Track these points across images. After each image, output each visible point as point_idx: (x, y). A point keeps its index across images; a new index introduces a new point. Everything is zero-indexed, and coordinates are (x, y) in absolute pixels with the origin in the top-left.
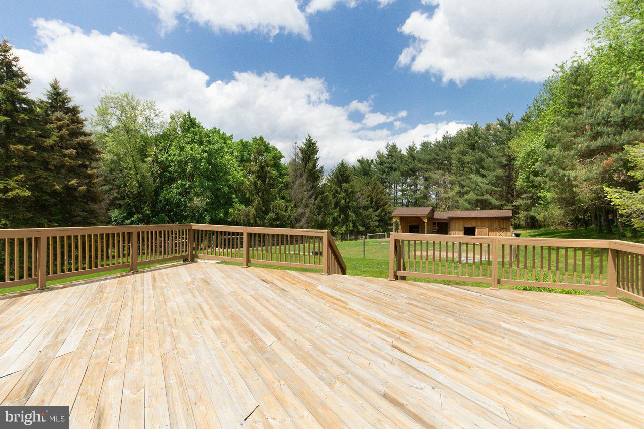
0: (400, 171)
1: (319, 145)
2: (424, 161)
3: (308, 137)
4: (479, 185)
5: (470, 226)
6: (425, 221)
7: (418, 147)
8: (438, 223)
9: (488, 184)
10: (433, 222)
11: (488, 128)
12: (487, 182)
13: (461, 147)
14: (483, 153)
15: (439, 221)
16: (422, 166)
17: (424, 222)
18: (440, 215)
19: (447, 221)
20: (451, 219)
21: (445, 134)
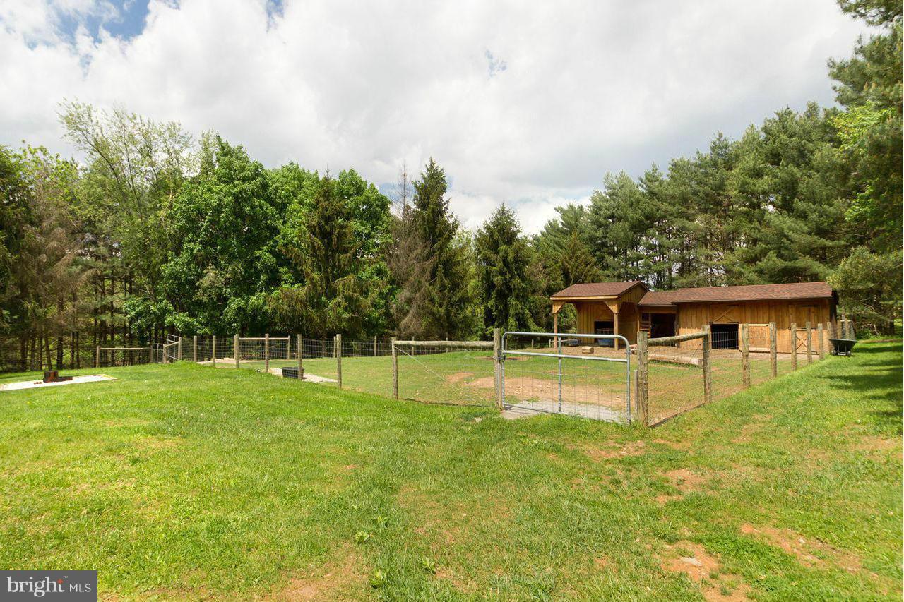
0: (627, 220)
1: (447, 175)
2: (673, 197)
3: (428, 163)
4: (787, 237)
5: (725, 323)
6: (614, 309)
7: (665, 174)
8: (653, 315)
9: (810, 234)
10: (643, 314)
11: (813, 110)
12: (806, 229)
13: (749, 161)
14: (798, 165)
15: (655, 312)
16: (669, 208)
17: (613, 314)
18: (655, 298)
19: (672, 312)
20: (681, 306)
21: (715, 140)
